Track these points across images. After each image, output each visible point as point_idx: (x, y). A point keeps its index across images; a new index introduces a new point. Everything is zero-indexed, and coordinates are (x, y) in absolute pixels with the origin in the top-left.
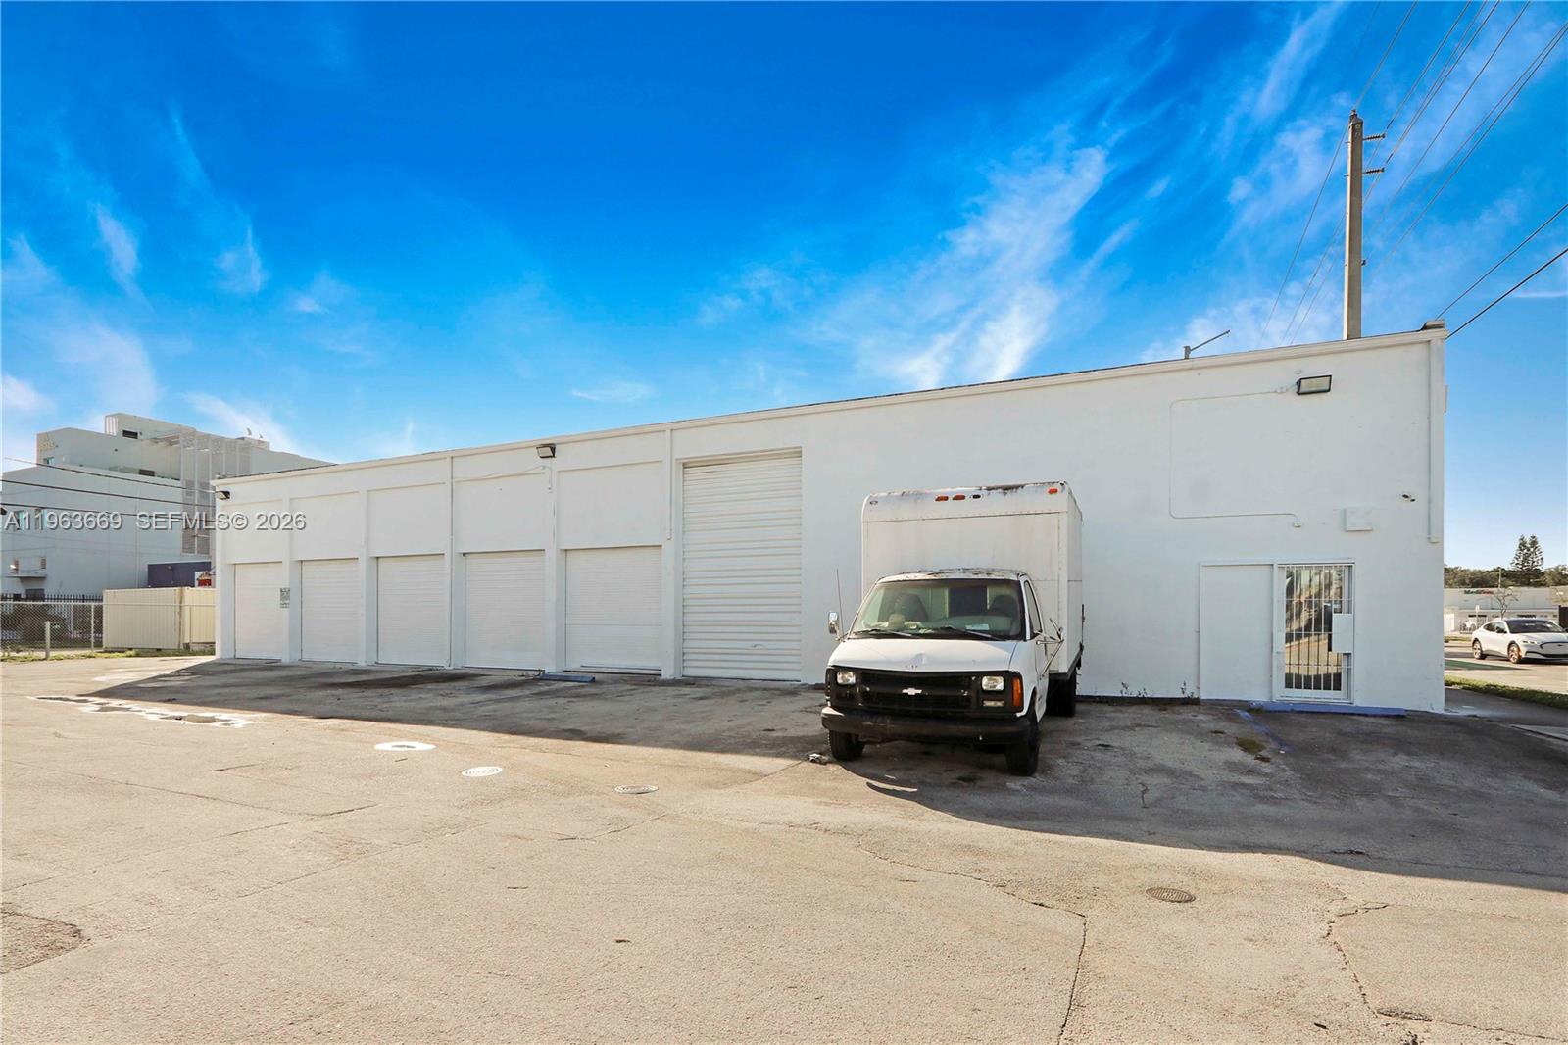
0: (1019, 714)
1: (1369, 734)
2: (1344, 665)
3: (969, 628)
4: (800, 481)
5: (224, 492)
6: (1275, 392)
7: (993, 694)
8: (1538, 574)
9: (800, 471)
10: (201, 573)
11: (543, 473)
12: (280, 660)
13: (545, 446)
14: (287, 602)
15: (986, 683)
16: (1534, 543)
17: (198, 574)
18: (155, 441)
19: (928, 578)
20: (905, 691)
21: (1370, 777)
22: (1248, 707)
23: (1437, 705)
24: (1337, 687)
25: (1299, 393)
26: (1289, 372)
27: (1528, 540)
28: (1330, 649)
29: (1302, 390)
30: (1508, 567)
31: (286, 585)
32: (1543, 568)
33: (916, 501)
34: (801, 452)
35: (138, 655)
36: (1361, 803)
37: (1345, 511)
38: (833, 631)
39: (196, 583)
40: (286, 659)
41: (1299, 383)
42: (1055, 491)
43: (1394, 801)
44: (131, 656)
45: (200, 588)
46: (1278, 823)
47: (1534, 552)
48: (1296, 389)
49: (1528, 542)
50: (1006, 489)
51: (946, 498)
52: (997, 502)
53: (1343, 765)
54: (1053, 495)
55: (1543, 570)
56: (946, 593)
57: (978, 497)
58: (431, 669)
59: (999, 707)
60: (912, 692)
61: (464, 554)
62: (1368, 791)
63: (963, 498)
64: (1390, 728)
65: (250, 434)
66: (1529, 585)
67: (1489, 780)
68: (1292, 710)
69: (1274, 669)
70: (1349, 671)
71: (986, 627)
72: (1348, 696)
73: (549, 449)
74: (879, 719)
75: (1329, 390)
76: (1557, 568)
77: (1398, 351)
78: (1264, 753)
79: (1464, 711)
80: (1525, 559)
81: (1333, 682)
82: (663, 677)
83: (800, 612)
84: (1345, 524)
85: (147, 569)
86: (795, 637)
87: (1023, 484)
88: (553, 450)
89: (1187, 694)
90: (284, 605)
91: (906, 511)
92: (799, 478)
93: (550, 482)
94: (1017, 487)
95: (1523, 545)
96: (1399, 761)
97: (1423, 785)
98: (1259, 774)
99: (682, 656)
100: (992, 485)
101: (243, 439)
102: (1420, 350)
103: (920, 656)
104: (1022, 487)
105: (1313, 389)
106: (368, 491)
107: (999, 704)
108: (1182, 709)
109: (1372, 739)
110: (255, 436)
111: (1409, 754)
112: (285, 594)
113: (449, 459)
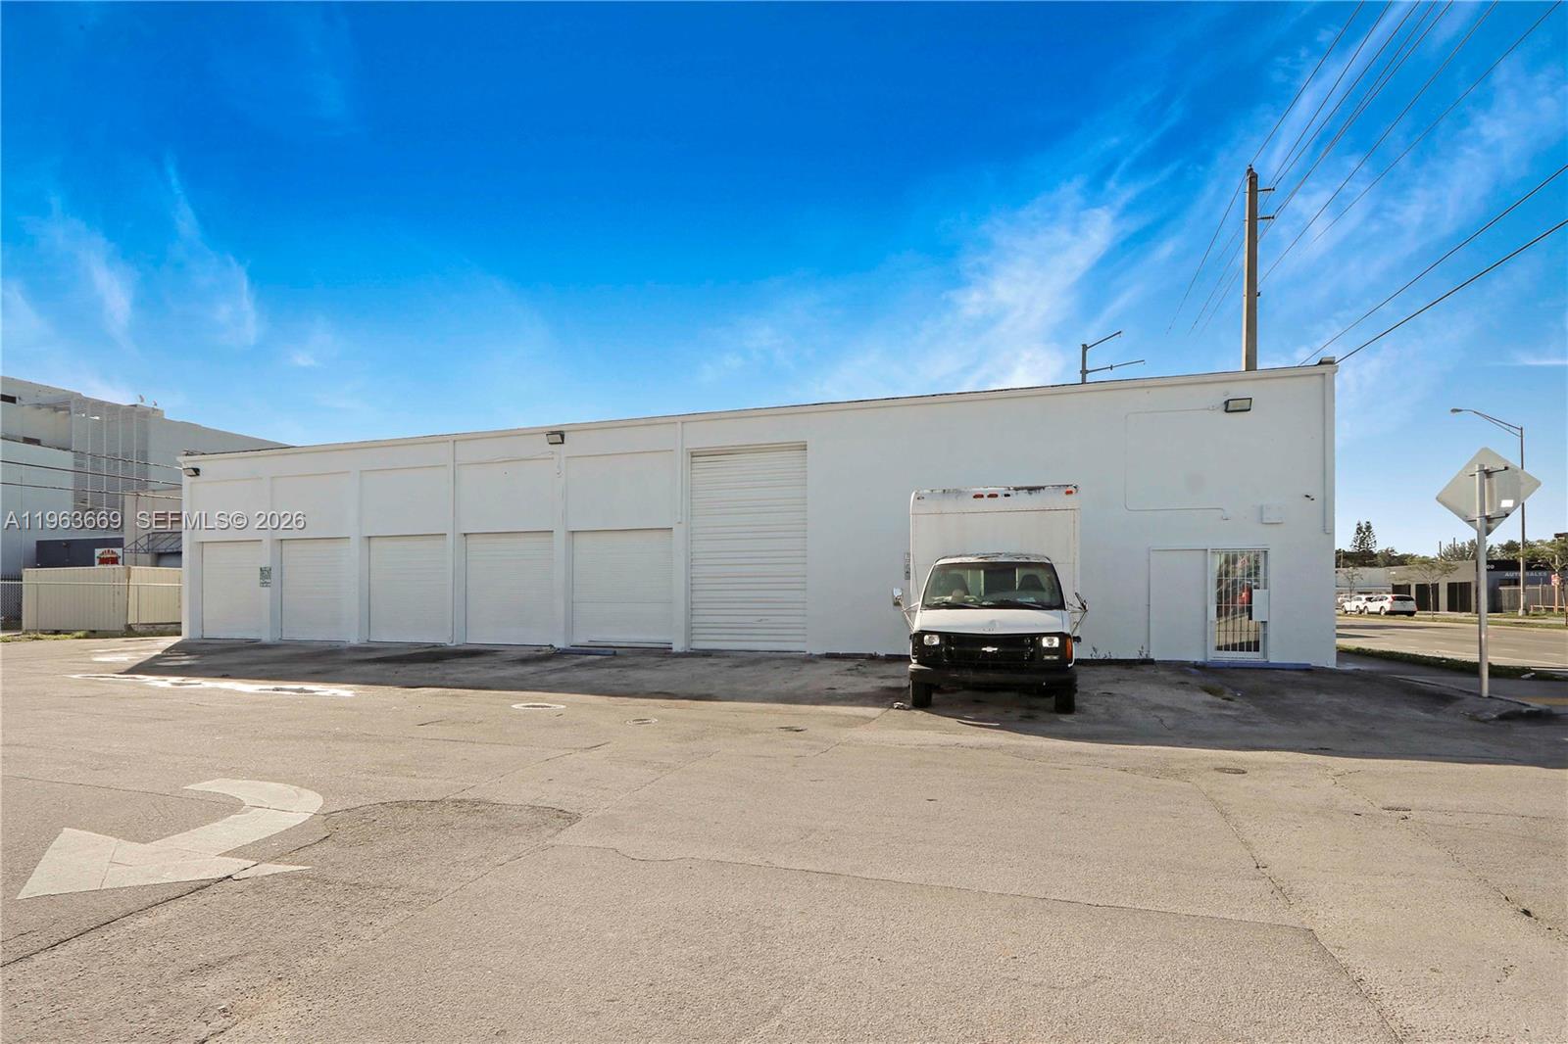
0: (1069, 665)
1: (1294, 682)
2: (1261, 632)
3: (1019, 600)
4: (806, 472)
5: (194, 469)
6: (1208, 409)
7: (1050, 651)
8: (1372, 555)
9: (806, 463)
10: (103, 550)
11: (552, 459)
12: (259, 640)
13: (553, 433)
14: (268, 581)
15: (1045, 643)
16: (1369, 528)
17: (98, 552)
18: (39, 406)
19: (981, 560)
20: (984, 649)
21: (1308, 708)
22: (1195, 665)
23: (1331, 662)
24: (1257, 649)
25: (1226, 411)
26: (1217, 394)
27: (1364, 525)
28: (1250, 618)
29: (1230, 408)
30: (1348, 549)
31: (266, 564)
32: (1376, 551)
33: (956, 497)
34: (806, 445)
35: (86, 637)
36: (1310, 723)
37: (1262, 508)
38: (897, 604)
39: (97, 561)
40: (266, 637)
41: (1227, 403)
42: (1071, 492)
43: (1331, 722)
44: (80, 638)
45: (102, 566)
46: (1264, 736)
47: (1368, 536)
48: (1224, 407)
49: (1364, 526)
50: (1031, 489)
51: (982, 496)
52: (1024, 500)
53: (1286, 702)
54: (1069, 496)
55: (1376, 552)
56: (982, 572)
57: (1009, 495)
58: (435, 646)
59: (1055, 660)
60: (989, 649)
61: (465, 534)
62: (1311, 717)
63: (996, 496)
64: (1306, 678)
65: (142, 401)
66: (1365, 565)
67: (1386, 709)
68: (1228, 667)
69: (1209, 634)
70: (1265, 635)
71: (1032, 600)
72: (1265, 655)
73: (558, 436)
74: (964, 672)
75: (1249, 410)
76: (1387, 550)
77: (1302, 380)
78: (1227, 696)
79: (1350, 667)
80: (1362, 542)
81: (1254, 646)
82: (674, 650)
83: (805, 589)
84: (1262, 519)
85: (35, 546)
86: (800, 612)
87: (1043, 485)
88: (563, 437)
89: (1144, 656)
90: (264, 584)
91: (949, 505)
92: (803, 469)
93: (559, 467)
94: (1039, 488)
95: (1359, 529)
96: (1322, 698)
97: (1344, 712)
98: (1231, 708)
99: (690, 631)
100: (1018, 486)
101: (135, 406)
102: (1318, 380)
103: (992, 622)
104: (1044, 488)
105: (1238, 408)
106: (361, 471)
107: (1055, 658)
108: (1144, 667)
109: (1296, 685)
110: (148, 404)
111: (1327, 693)
112: (265, 573)
113: (451, 443)
